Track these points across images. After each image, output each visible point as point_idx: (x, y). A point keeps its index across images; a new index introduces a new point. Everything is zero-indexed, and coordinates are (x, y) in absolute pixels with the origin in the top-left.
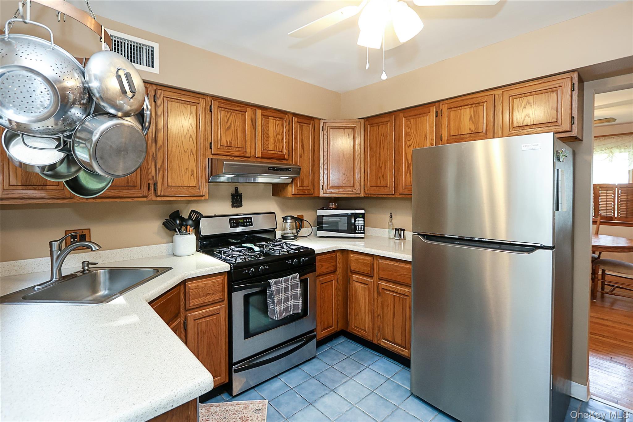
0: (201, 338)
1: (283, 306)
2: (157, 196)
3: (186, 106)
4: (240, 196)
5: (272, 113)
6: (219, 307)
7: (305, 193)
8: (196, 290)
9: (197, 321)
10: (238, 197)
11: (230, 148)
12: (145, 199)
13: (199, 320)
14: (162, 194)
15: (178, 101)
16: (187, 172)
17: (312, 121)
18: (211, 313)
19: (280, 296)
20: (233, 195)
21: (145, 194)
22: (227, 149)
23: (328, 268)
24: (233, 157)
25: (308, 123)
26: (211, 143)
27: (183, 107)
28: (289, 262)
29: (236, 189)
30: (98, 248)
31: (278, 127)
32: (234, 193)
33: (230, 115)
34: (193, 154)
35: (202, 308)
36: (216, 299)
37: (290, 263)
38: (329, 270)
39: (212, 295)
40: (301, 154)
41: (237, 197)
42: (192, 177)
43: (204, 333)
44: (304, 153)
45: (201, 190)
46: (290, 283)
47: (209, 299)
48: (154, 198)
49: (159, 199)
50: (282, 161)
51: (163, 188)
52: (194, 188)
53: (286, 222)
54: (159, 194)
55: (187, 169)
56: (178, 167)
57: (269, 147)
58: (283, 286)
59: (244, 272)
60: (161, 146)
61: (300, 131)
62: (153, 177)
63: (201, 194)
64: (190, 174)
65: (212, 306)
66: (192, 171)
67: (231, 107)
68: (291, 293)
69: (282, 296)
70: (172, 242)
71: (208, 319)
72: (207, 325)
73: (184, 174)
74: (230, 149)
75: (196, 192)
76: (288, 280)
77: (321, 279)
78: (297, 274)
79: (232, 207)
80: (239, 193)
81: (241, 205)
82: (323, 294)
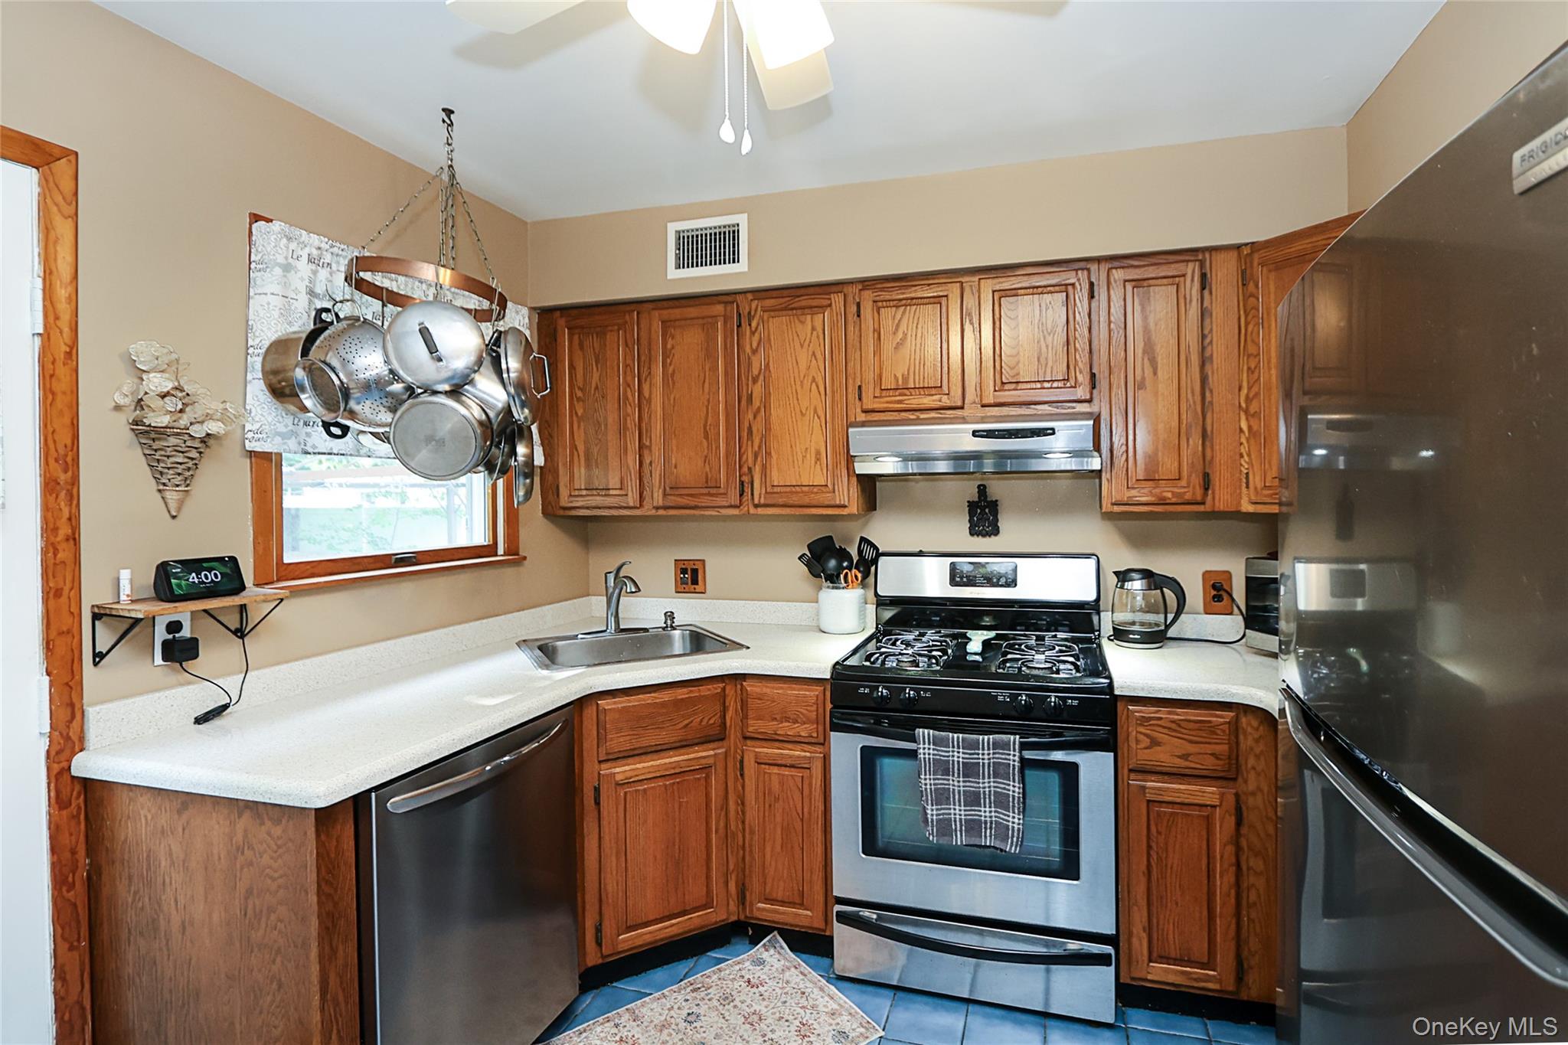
0: (770, 806)
1: (958, 812)
2: (756, 506)
3: (802, 318)
4: (994, 506)
5: (1025, 278)
6: (808, 754)
7: (1165, 499)
8: (759, 702)
9: (763, 766)
10: (987, 510)
11: (906, 391)
12: (735, 512)
13: (767, 767)
14: (762, 501)
15: (790, 312)
16: (808, 456)
17: (1191, 265)
18: (789, 762)
19: (948, 780)
20: (972, 506)
21: (733, 503)
22: (900, 395)
23: (1185, 757)
24: (917, 414)
25: (1171, 274)
26: (860, 387)
27: (796, 321)
28: (1000, 698)
29: (982, 490)
30: (633, 590)
31: (1050, 311)
32: (976, 499)
33: (904, 313)
34: (819, 418)
35: (777, 744)
36: (803, 734)
37: (1005, 701)
38: (1187, 764)
39: (795, 723)
40: (1143, 378)
41: (983, 510)
42: (818, 466)
43: (777, 799)
44: (1155, 373)
45: (837, 492)
46: (985, 756)
47: (787, 729)
48: (752, 511)
49: (760, 511)
50: (1074, 408)
51: (763, 491)
52: (823, 488)
54: (756, 501)
55: (807, 449)
56: (789, 446)
57: (1018, 374)
58: (958, 756)
59: (861, 690)
60: (759, 408)
61: (1137, 307)
62: (750, 469)
63: (838, 502)
64: (813, 459)
65: (799, 747)
66: (818, 453)
67: (903, 293)
68: (986, 784)
69: (956, 783)
71: (786, 772)
72: (782, 784)
73: (800, 459)
74: (906, 395)
75: (825, 498)
76: (974, 745)
77: (1149, 784)
78: (1012, 737)
79: (972, 534)
80: (989, 499)
81: (996, 531)
82: (1162, 839)
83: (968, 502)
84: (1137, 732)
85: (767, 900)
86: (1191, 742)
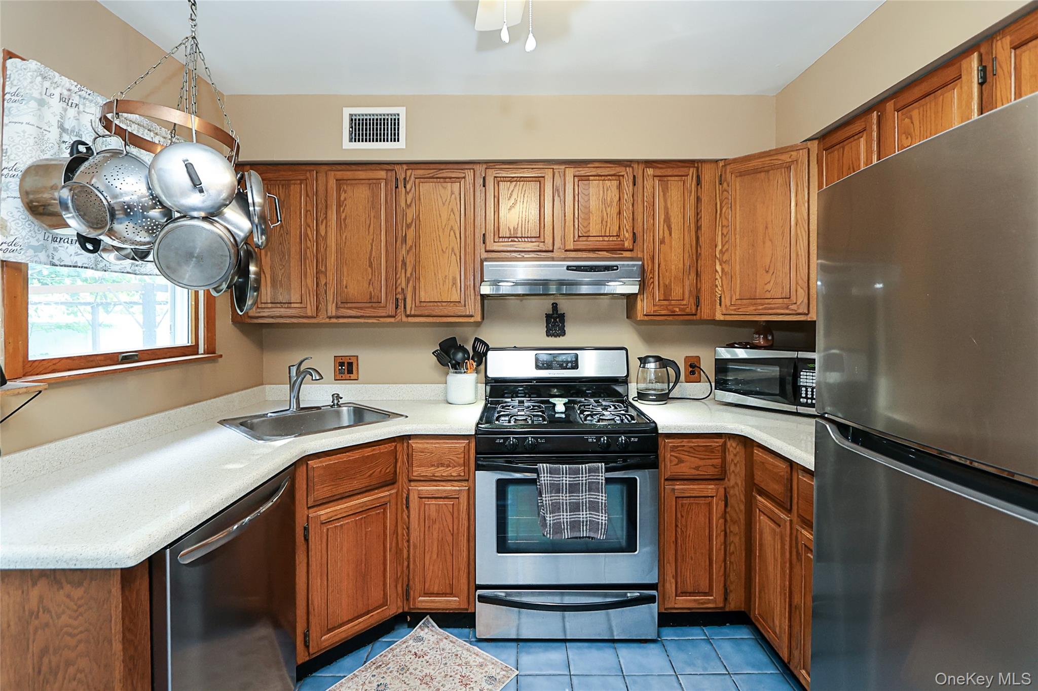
0: (429, 527)
1: (565, 517)
2: (408, 316)
3: (445, 185)
4: (562, 317)
5: (595, 169)
6: (457, 488)
7: (674, 311)
8: (422, 454)
9: (424, 499)
10: (558, 320)
12: (392, 320)
13: (427, 499)
14: (413, 313)
15: (435, 180)
16: (447, 281)
17: (691, 170)
18: (444, 495)
19: (559, 496)
20: (548, 317)
21: (390, 314)
22: (512, 241)
23: (697, 468)
24: (523, 254)
25: (680, 174)
26: (484, 235)
27: (440, 186)
28: (590, 440)
29: (555, 306)
30: (318, 378)
31: (610, 191)
32: (551, 313)
33: (515, 186)
34: (455, 255)
35: (434, 483)
36: (454, 474)
37: (593, 442)
38: (697, 473)
39: (447, 467)
40: (664, 237)
41: (555, 320)
42: (454, 288)
43: (434, 522)
44: (670, 234)
45: (467, 307)
46: (583, 478)
47: (442, 472)
48: (404, 319)
49: (411, 320)
50: (622, 254)
51: (414, 306)
52: (457, 304)
53: (644, 367)
54: (408, 313)
55: (446, 276)
56: (433, 274)
57: (589, 231)
58: (566, 480)
59: (498, 441)
60: (411, 247)
61: (661, 194)
62: (402, 289)
63: (468, 313)
64: (451, 284)
65: (450, 483)
66: (454, 279)
67: (515, 173)
68: (584, 497)
69: (564, 498)
70: (446, 383)
71: (441, 502)
72: (438, 511)
73: (441, 283)
74: (515, 241)
75: (460, 310)
76: (577, 472)
77: (677, 487)
78: (600, 464)
79: (548, 336)
80: (559, 313)
81: (563, 333)
82: (684, 520)
83: (546, 314)
84: (671, 455)
85: (426, 594)
86: (701, 459)
